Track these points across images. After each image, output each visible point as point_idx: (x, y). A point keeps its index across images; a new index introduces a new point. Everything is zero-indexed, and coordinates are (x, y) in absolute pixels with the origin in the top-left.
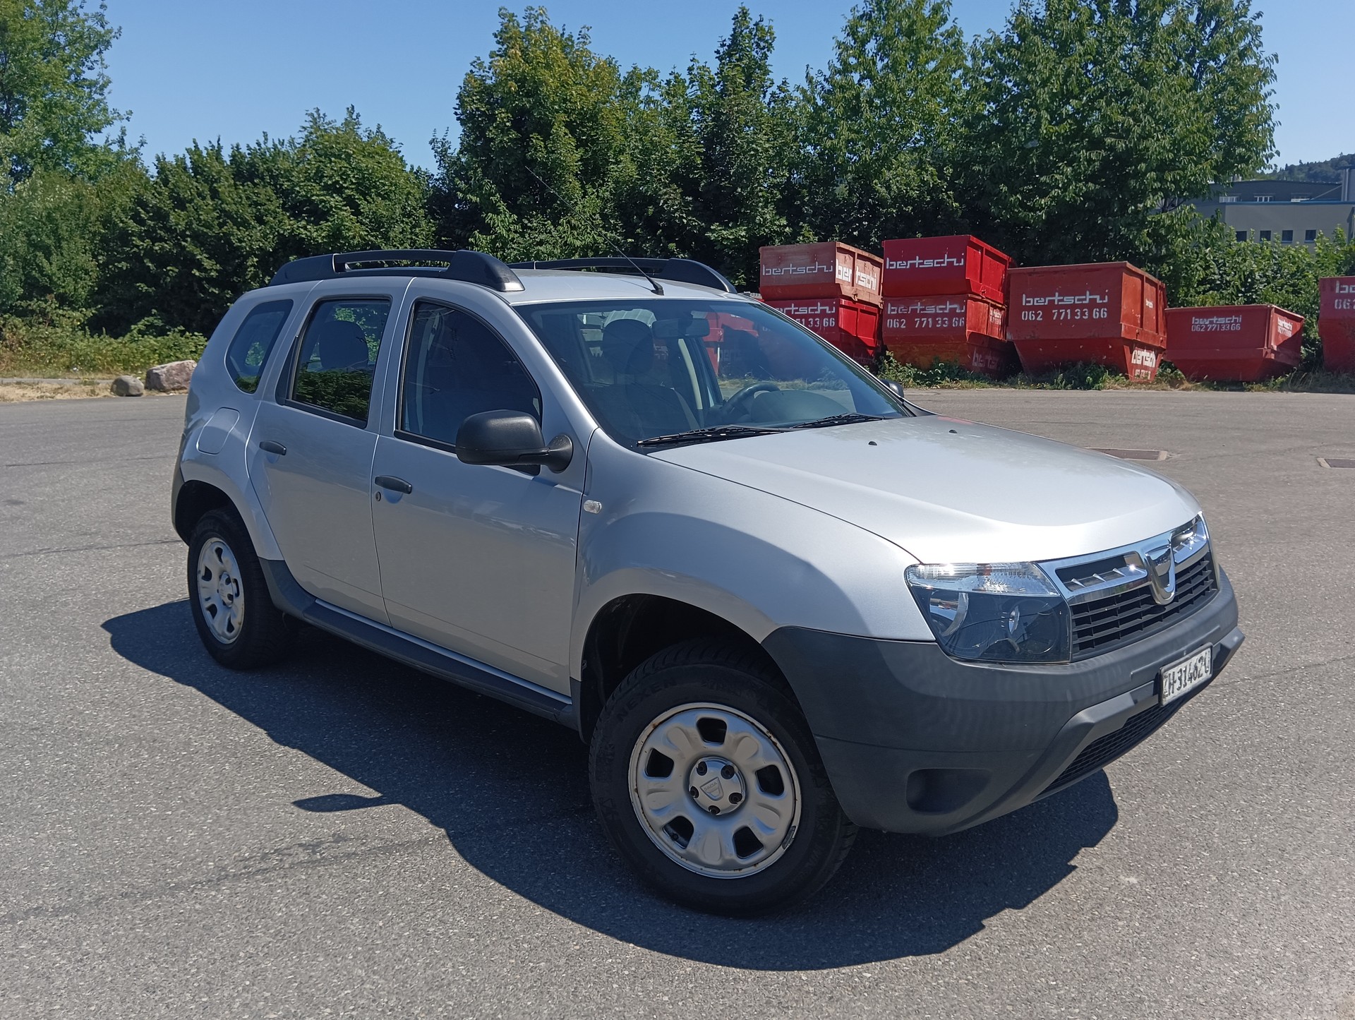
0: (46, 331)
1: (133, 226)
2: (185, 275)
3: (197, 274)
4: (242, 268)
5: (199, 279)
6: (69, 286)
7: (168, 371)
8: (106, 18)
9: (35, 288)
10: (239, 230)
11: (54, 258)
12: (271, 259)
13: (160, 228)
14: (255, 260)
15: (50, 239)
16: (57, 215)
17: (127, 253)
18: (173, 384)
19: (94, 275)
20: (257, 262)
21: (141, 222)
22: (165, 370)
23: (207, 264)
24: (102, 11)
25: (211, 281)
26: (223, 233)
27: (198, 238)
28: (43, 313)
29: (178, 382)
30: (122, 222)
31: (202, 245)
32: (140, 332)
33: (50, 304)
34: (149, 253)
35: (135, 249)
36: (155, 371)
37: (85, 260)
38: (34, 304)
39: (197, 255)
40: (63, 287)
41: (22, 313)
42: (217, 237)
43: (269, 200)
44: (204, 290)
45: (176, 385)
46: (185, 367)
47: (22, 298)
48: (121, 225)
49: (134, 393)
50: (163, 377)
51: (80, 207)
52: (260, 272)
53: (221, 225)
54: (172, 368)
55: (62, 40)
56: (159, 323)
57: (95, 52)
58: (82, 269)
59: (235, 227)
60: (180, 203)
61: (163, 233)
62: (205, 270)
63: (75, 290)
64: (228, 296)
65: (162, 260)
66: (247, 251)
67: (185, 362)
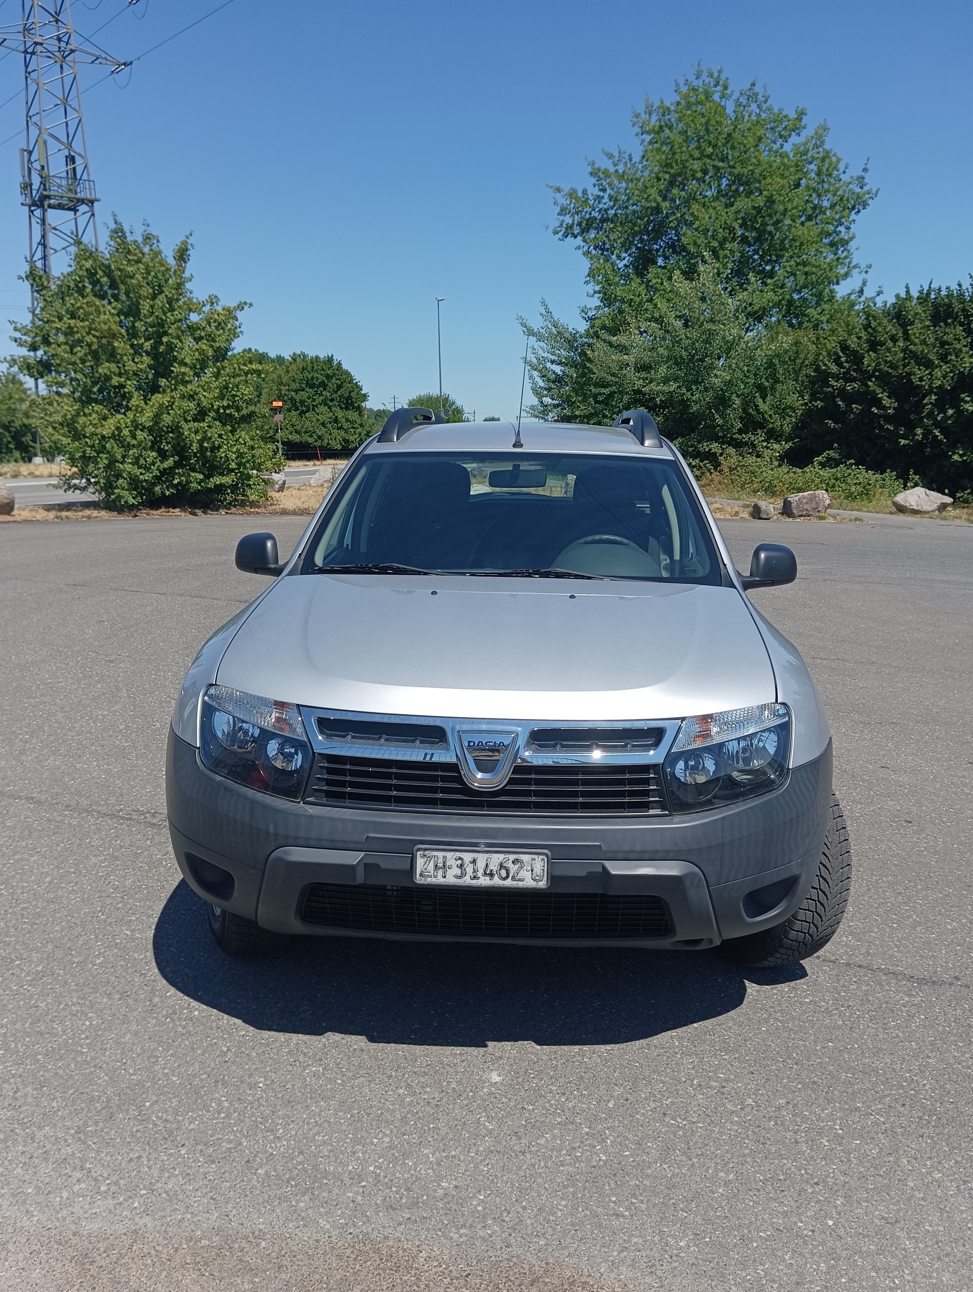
0: (751, 460)
1: (834, 368)
2: (866, 412)
3: (876, 411)
4: (919, 406)
5: (879, 416)
6: (776, 422)
7: (799, 499)
8: (866, 180)
9: (752, 423)
10: (919, 369)
11: (769, 398)
12: (948, 397)
13: (854, 370)
14: (933, 397)
15: (768, 382)
16: (776, 361)
17: (826, 393)
18: (802, 511)
19: (799, 413)
20: (935, 400)
21: (840, 365)
22: (797, 498)
23: (886, 402)
24: (863, 174)
25: (888, 419)
26: (907, 373)
27: (884, 379)
28: (754, 446)
29: (807, 510)
30: (825, 365)
31: (886, 384)
32: (820, 463)
33: (758, 438)
34: (842, 393)
35: (830, 389)
36: (789, 499)
37: (793, 399)
38: (745, 437)
39: (878, 394)
40: (772, 423)
41: (738, 445)
42: (900, 377)
43: (956, 339)
44: (881, 428)
45: (804, 513)
46: (816, 497)
47: (740, 431)
48: (824, 368)
49: (764, 517)
50: (794, 505)
51: (797, 353)
52: (935, 410)
53: (905, 366)
54: (804, 497)
55: (826, 204)
56: (837, 456)
57: (854, 212)
58: (790, 407)
59: (917, 367)
60: (874, 345)
61: (855, 374)
62: (885, 408)
63: (782, 426)
64: (901, 432)
65: (849, 398)
66: (926, 390)
67: (817, 492)
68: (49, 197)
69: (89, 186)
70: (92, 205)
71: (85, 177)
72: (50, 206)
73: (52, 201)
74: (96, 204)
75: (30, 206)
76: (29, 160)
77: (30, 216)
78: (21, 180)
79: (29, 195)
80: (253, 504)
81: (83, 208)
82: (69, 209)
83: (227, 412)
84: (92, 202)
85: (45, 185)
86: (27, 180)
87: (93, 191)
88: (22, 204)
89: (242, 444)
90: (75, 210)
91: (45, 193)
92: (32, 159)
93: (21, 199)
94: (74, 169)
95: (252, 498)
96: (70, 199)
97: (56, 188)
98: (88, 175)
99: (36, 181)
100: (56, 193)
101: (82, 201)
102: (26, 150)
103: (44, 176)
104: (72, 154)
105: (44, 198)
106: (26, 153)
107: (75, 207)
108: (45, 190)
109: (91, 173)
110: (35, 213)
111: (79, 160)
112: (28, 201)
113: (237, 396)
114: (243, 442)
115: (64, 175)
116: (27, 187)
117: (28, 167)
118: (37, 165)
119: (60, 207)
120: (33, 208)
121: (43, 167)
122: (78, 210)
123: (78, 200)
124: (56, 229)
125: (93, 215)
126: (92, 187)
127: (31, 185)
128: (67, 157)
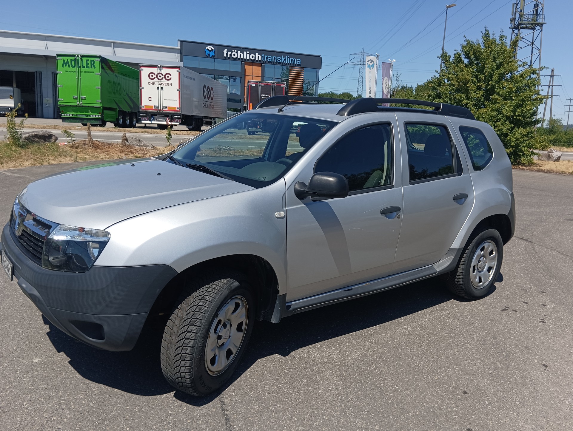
68: (521, 24)
69: (542, 17)
70: (542, 26)
71: (541, 13)
72: (522, 28)
73: (523, 26)
74: (544, 25)
75: (513, 29)
76: (516, 7)
77: (512, 33)
78: (511, 17)
79: (513, 24)
80: (523, 165)
81: (538, 28)
82: (531, 29)
83: (517, 118)
84: (542, 25)
85: (521, 19)
86: (514, 16)
87: (544, 19)
88: (510, 28)
89: (519, 134)
90: (534, 29)
91: (520, 22)
92: (518, 8)
93: (510, 25)
94: (537, 10)
95: (523, 162)
96: (532, 24)
97: (526, 20)
98: (543, 12)
99: (518, 16)
100: (526, 22)
101: (538, 25)
102: (515, 4)
103: (521, 14)
104: (537, 3)
105: (520, 24)
106: (515, 5)
107: (534, 28)
108: (520, 21)
109: (544, 11)
110: (515, 31)
111: (540, 6)
112: (513, 26)
113: (524, 110)
114: (520, 133)
115: (532, 13)
116: (513, 20)
117: (515, 11)
118: (519, 10)
119: (527, 28)
120: (514, 29)
121: (521, 10)
122: (535, 29)
123: (536, 24)
124: (523, 38)
125: (541, 31)
126: (544, 18)
127: (515, 19)
128: (534, 5)
